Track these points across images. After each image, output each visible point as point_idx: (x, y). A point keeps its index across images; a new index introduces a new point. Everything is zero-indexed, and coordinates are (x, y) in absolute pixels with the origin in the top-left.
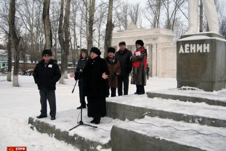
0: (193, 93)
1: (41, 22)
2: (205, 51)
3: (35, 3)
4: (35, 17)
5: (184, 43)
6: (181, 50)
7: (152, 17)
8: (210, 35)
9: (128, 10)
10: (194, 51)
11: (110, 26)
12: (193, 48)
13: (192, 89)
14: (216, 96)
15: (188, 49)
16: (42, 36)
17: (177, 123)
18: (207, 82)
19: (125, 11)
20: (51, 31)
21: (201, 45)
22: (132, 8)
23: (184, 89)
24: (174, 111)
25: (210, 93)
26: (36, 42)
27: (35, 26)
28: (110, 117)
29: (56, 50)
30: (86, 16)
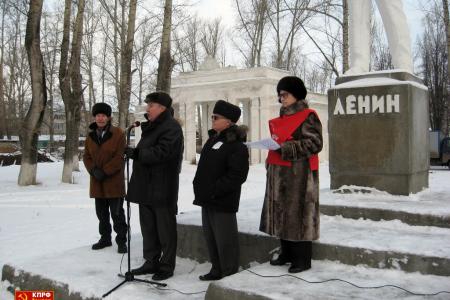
0: (366, 200)
1: (19, 55)
2: (389, 110)
3: (6, 17)
4: (7, 46)
5: (344, 93)
6: (339, 109)
7: (247, 46)
8: (399, 76)
9: (198, 33)
10: (367, 111)
11: (166, 63)
12: (364, 104)
13: (363, 191)
14: (418, 204)
15: (353, 105)
16: (22, 83)
17: (351, 269)
18: (396, 175)
19: (192, 34)
20: (43, 72)
21: (382, 98)
22: (207, 29)
23: (347, 191)
24: (343, 243)
25: (402, 198)
26: (9, 97)
27: (7, 64)
28: (192, 258)
29: (52, 113)
30: (115, 43)
